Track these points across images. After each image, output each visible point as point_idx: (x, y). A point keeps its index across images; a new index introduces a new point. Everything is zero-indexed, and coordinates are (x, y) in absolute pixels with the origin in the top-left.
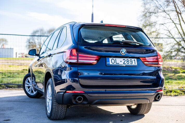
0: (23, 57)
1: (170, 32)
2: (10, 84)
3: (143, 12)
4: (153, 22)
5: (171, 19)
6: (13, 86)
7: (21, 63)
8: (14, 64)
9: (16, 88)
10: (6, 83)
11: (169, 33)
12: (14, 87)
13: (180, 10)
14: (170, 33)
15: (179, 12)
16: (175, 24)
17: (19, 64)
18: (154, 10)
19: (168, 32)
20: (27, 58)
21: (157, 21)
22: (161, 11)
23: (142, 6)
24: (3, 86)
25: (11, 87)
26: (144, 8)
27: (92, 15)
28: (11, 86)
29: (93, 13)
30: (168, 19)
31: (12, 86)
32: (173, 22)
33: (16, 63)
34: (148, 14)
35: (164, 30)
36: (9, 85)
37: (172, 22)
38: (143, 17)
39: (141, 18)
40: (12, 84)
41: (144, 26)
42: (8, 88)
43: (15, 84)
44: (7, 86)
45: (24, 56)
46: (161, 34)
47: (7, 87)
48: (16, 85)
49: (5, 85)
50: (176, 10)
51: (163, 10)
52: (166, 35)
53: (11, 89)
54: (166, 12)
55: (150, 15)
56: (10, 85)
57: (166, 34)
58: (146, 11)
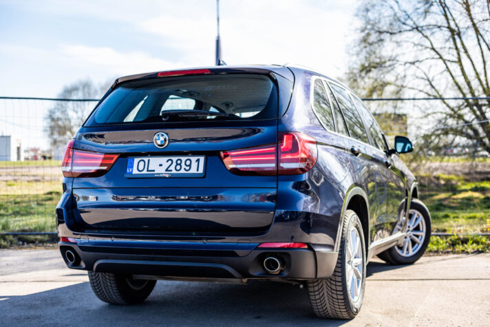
0: (35, 158)
1: (433, 83)
2: (31, 232)
3: (363, 31)
4: (387, 59)
5: (433, 49)
6: (39, 237)
7: (36, 176)
8: (19, 179)
9: (45, 244)
10: (18, 231)
11: (429, 87)
12: (42, 242)
13: (457, 26)
14: (433, 87)
15: (456, 29)
16: (444, 61)
17: (32, 178)
18: (391, 24)
19: (427, 82)
20: (48, 161)
21: (397, 56)
22: (408, 28)
23: (357, 15)
24: (11, 237)
25: (33, 242)
26: (364, 22)
27: (218, 42)
28: (32, 237)
29: (218, 37)
30: (426, 48)
31: (36, 239)
32: (441, 58)
33: (22, 175)
34: (373, 38)
35: (417, 77)
36: (25, 237)
37: (438, 56)
38: (363, 45)
39: (358, 49)
40: (34, 233)
41: (366, 68)
42: (23, 244)
43: (43, 232)
44: (20, 239)
45: (39, 157)
46: (409, 88)
47: (21, 243)
48: (45, 234)
49: (15, 235)
50: (448, 23)
51: (414, 26)
52: (420, 91)
53: (31, 245)
54: (420, 32)
55: (379, 38)
56: (30, 234)
57: (421, 88)
58: (369, 27)
